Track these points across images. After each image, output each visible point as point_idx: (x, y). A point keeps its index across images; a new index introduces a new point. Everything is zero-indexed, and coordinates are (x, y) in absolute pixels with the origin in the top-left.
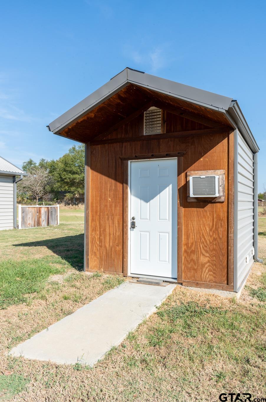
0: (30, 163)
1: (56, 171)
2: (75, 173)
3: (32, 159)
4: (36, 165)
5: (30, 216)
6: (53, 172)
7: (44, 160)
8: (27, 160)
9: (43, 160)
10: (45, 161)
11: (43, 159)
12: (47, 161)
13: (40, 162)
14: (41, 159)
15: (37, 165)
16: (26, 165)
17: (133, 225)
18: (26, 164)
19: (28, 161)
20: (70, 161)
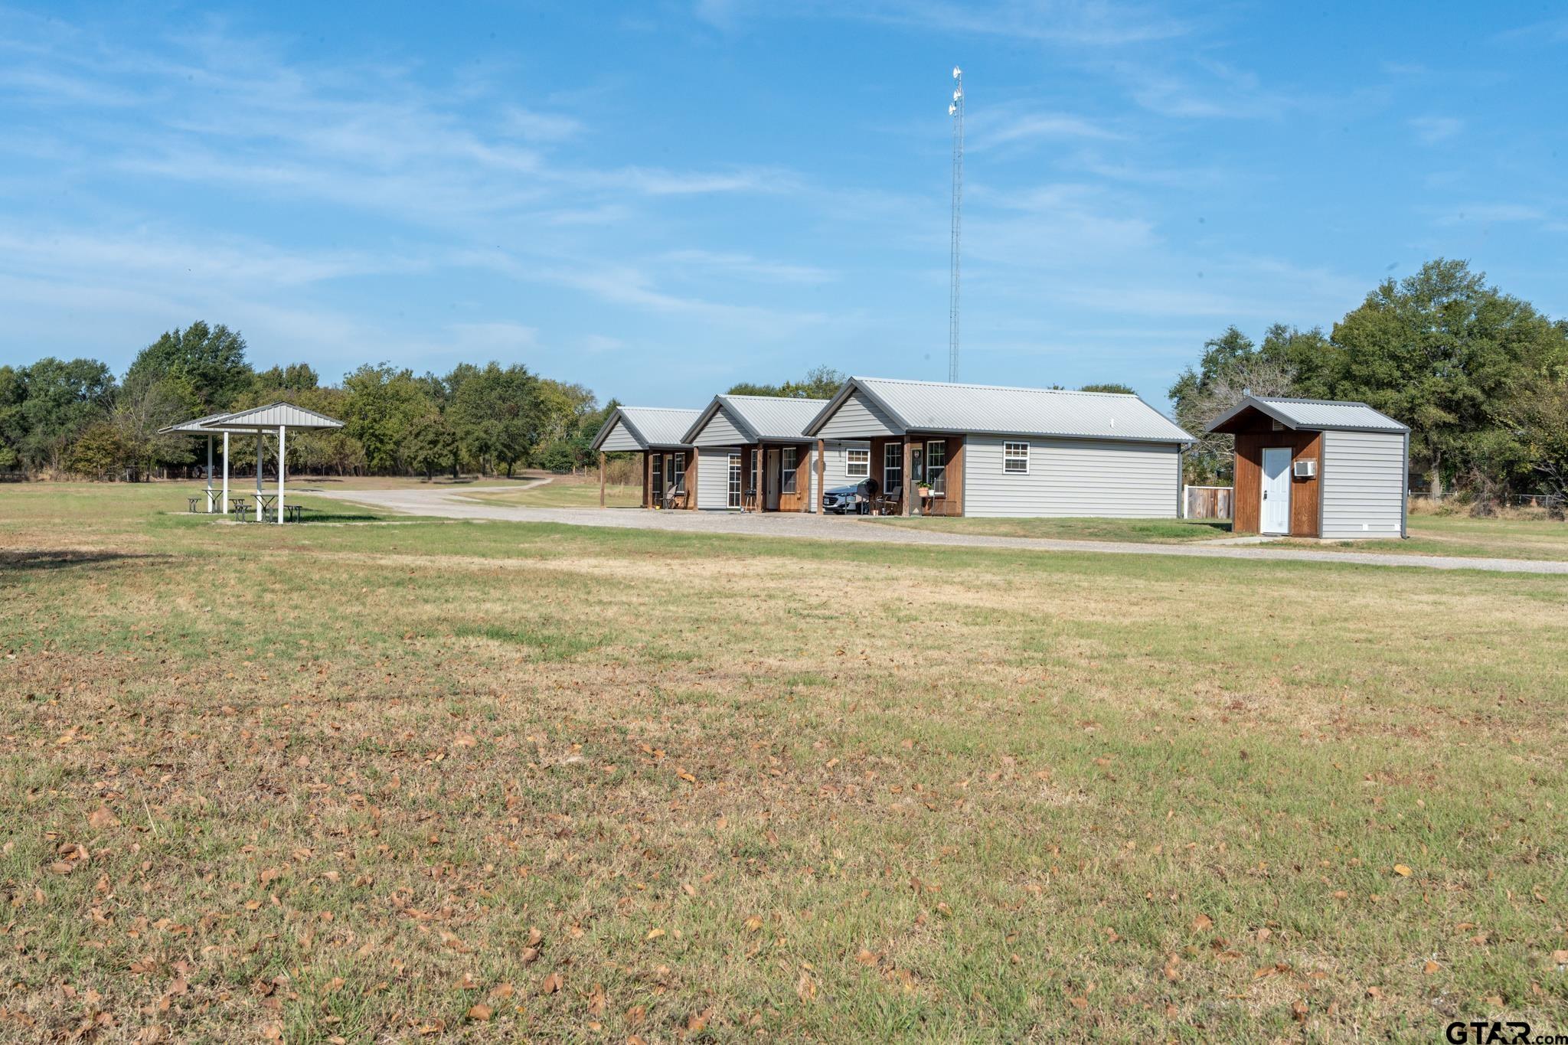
0: (1232, 342)
1: (1317, 377)
2: (1383, 384)
3: (1240, 329)
4: (1253, 350)
5: (1200, 501)
6: (1309, 379)
7: (1284, 330)
8: (1220, 334)
9: (1278, 330)
10: (1287, 335)
11: (1277, 327)
12: (1296, 332)
13: (1268, 341)
14: (1272, 327)
15: (1257, 348)
16: (1217, 351)
17: (1265, 497)
18: (1215, 347)
19: (1221, 337)
20: (1366, 344)
